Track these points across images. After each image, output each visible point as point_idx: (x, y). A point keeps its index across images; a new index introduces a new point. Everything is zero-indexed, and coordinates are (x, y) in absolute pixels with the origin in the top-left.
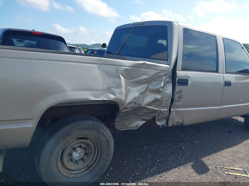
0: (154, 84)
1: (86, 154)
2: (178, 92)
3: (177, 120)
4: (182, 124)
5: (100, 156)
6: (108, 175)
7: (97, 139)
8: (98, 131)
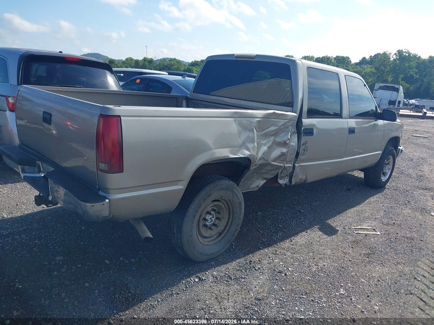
0: (282, 135)
1: (217, 218)
2: (303, 144)
3: (301, 177)
4: (304, 181)
5: (232, 220)
6: (234, 244)
7: (230, 201)
8: (233, 192)
